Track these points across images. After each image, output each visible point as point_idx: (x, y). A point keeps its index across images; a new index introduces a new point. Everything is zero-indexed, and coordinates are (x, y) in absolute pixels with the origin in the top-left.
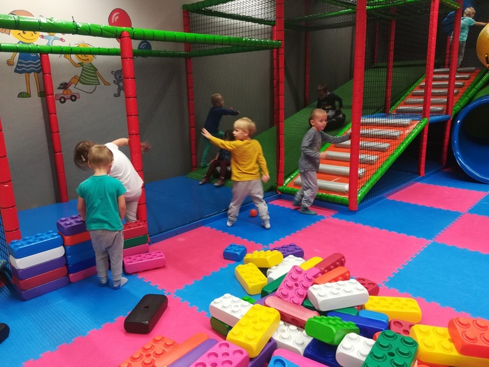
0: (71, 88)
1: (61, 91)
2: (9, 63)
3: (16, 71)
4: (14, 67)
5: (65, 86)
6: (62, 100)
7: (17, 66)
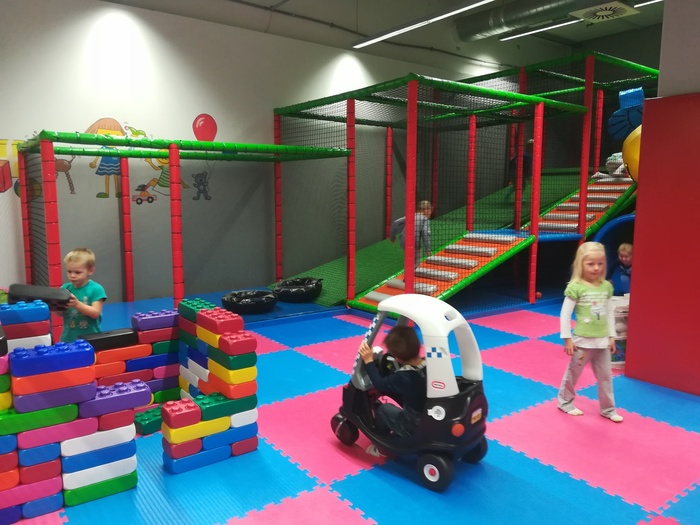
0: (149, 190)
1: (139, 193)
2: (92, 166)
3: (97, 173)
4: (96, 169)
5: (143, 188)
6: (139, 201)
7: (99, 169)
